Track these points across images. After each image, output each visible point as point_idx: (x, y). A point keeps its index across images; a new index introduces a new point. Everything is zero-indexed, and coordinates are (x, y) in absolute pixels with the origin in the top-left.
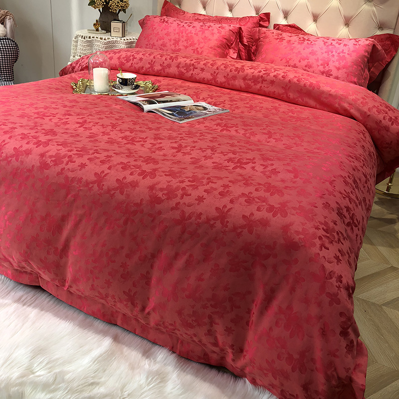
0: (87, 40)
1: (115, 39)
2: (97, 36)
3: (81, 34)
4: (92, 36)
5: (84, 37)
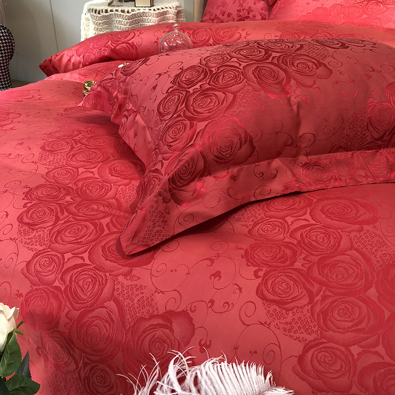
0: (103, 16)
1: (142, 10)
2: (117, 8)
3: (95, 8)
4: (109, 9)
5: (99, 11)
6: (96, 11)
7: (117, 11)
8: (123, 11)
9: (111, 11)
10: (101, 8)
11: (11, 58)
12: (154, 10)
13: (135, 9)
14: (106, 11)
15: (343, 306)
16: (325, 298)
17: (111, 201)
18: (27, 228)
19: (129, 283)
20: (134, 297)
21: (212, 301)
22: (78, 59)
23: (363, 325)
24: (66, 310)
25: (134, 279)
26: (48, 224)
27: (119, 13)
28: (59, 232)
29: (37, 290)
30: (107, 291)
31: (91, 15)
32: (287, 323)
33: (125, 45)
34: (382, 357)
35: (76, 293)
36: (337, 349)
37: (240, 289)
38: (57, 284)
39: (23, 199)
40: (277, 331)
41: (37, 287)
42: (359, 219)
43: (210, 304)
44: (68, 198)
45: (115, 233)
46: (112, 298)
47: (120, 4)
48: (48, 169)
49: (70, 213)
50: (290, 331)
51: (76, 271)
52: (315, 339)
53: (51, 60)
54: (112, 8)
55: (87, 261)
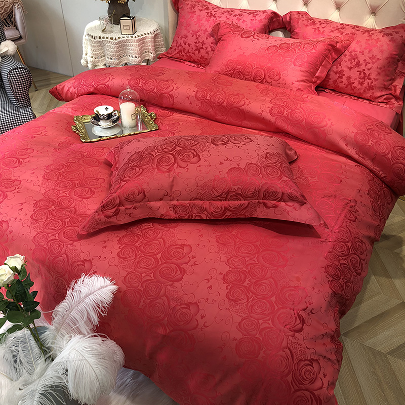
0: (97, 41)
1: (126, 38)
4: (102, 35)
6: (92, 36)
7: (107, 38)
8: (112, 39)
9: (103, 38)
10: (96, 35)
11: (30, 88)
12: (135, 37)
13: (121, 36)
14: (100, 38)
15: (146, 260)
16: (141, 257)
17: (72, 209)
18: (34, 222)
19: (72, 248)
20: (73, 253)
22: (74, 90)
23: (150, 267)
24: (48, 257)
25: (74, 246)
26: (43, 220)
28: (47, 224)
30: (63, 250)
31: (89, 38)
32: (124, 265)
33: (103, 86)
34: (151, 277)
35: (52, 250)
36: (138, 274)
37: (112, 253)
38: (45, 246)
39: (33, 207)
40: (120, 268)
41: (38, 247)
43: (99, 257)
44: (53, 207)
46: (65, 253)
48: (45, 190)
49: (53, 215)
50: (124, 268)
51: (53, 241)
52: (132, 271)
53: (56, 88)
55: (57, 238)
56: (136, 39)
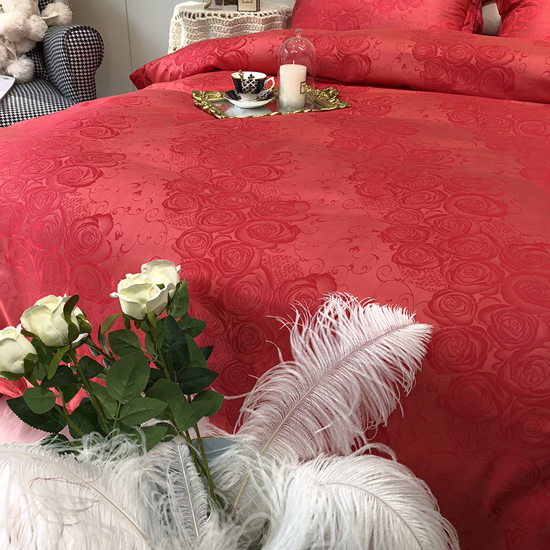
0: (199, 21)
1: (246, 16)
2: (216, 12)
3: (189, 11)
4: (207, 12)
5: (194, 15)
6: (190, 15)
7: (216, 15)
8: (223, 16)
9: (209, 15)
10: (196, 12)
11: (99, 66)
12: (261, 15)
13: (237, 12)
14: (203, 15)
15: (469, 268)
16: (452, 262)
17: (247, 194)
18: (173, 213)
19: (275, 254)
20: (280, 264)
21: (352, 266)
22: (178, 68)
23: (486, 280)
24: (217, 278)
25: (279, 251)
26: (194, 210)
27: (219, 18)
28: (204, 217)
29: (187, 262)
30: (255, 261)
31: (183, 20)
32: (419, 279)
33: (234, 53)
34: (500, 302)
35: (226, 263)
36: (462, 296)
37: (377, 258)
38: (207, 256)
39: (164, 189)
40: (410, 285)
41: (188, 260)
42: (489, 213)
43: (350, 268)
44: (207, 191)
45: (256, 220)
46: (260, 266)
47: (218, 7)
48: (181, 168)
49: (212, 203)
50: (421, 284)
51: (224, 246)
52: (443, 290)
53: (144, 70)
54: (209, 12)
55: (234, 239)
56: (261, 18)
